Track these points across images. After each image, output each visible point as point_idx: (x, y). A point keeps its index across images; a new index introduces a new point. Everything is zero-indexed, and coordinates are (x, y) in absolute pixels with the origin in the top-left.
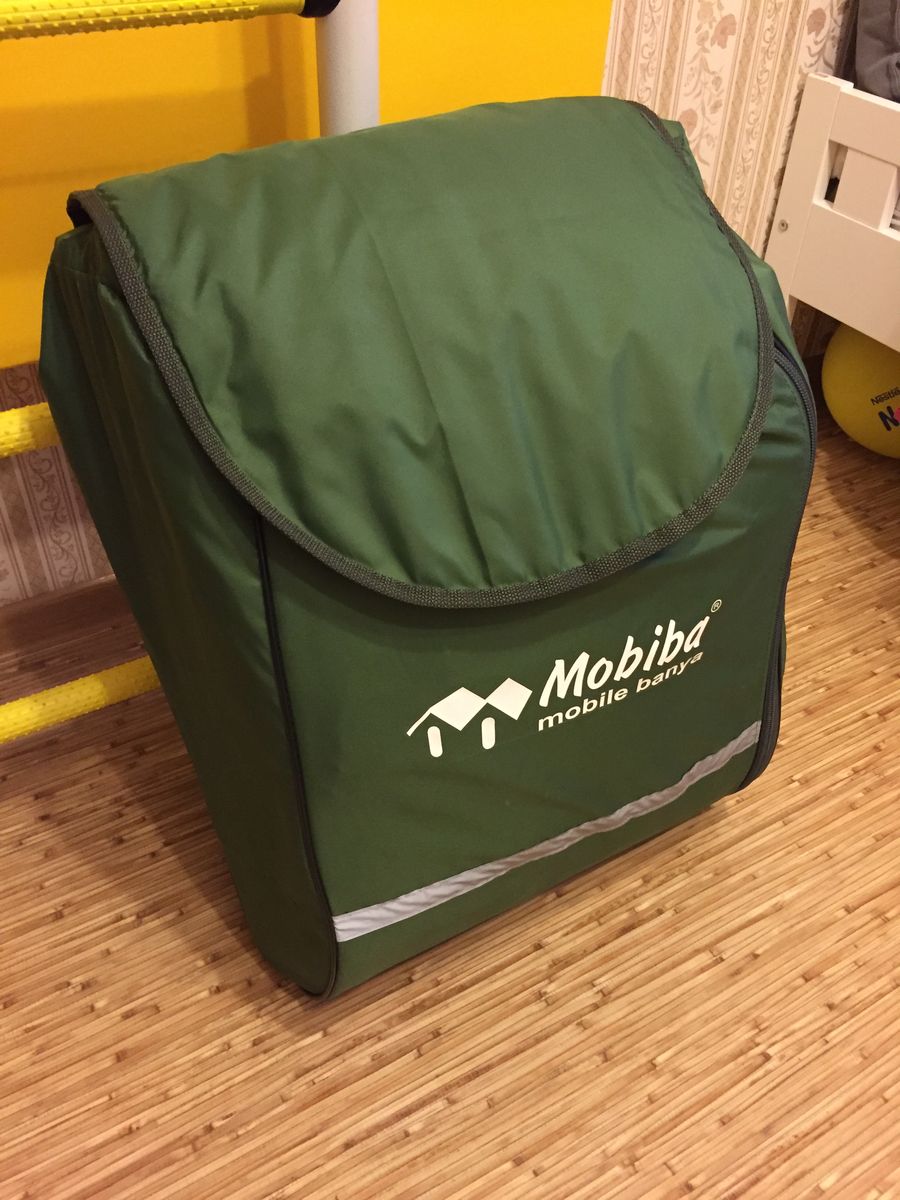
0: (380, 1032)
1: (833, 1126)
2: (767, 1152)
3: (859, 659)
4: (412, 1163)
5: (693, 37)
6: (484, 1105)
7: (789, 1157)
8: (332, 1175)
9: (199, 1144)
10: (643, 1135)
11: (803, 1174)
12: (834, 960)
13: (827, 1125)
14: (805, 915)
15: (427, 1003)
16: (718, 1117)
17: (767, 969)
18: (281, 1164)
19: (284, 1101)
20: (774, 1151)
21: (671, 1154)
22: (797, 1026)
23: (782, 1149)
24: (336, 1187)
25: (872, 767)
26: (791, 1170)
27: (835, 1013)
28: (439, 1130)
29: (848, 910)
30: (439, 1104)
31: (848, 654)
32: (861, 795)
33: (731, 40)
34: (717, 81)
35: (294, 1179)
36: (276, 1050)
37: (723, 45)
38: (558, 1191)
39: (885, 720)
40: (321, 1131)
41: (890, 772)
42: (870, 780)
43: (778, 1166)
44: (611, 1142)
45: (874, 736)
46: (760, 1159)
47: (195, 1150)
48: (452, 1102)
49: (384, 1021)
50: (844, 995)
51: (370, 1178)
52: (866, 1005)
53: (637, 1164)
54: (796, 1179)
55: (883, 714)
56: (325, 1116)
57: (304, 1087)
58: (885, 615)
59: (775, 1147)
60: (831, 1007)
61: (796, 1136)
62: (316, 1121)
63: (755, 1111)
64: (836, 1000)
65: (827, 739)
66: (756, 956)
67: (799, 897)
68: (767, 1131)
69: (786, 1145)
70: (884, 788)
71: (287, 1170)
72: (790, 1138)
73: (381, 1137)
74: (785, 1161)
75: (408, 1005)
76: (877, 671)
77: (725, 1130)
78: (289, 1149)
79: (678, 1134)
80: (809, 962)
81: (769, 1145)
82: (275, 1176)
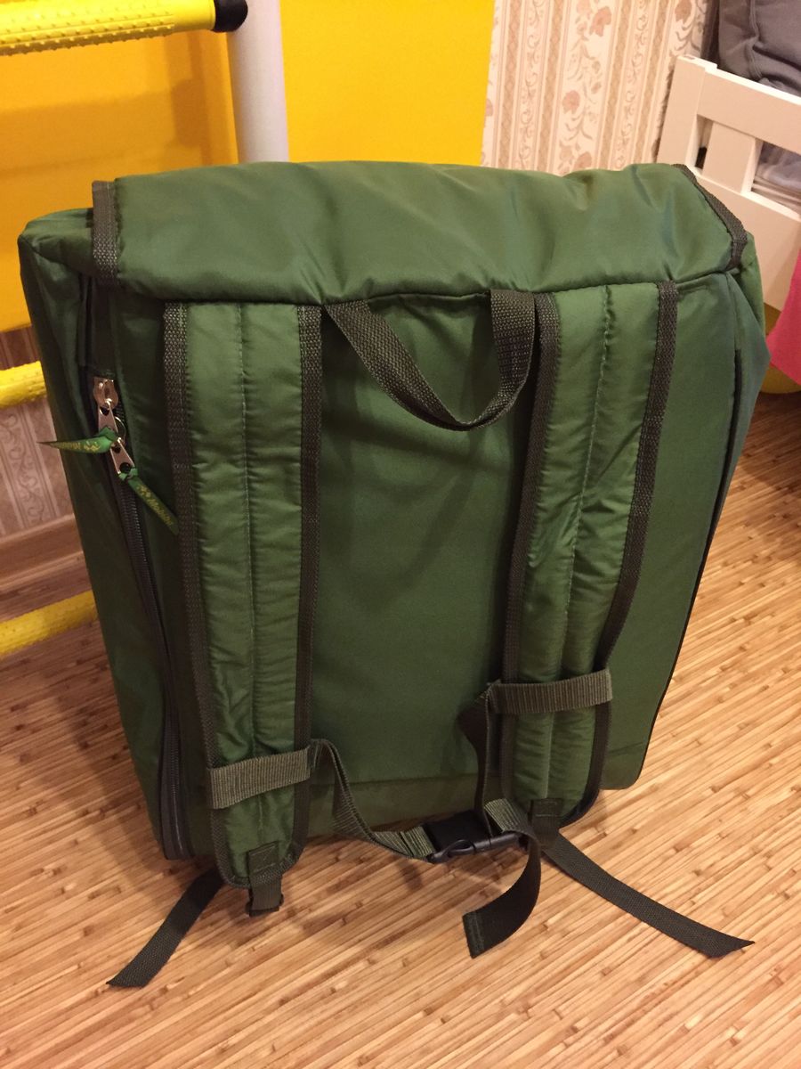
0: (310, 905)
1: (698, 974)
2: (642, 997)
3: (728, 571)
4: (338, 1015)
5: (573, 27)
6: (400, 964)
7: (660, 1002)
8: (269, 1028)
9: (155, 1004)
10: (535, 986)
11: (671, 1017)
12: (702, 832)
13: (693, 974)
14: (676, 795)
15: (351, 880)
16: (600, 969)
17: (643, 842)
18: (226, 1019)
19: (228, 965)
20: (647, 997)
21: (559, 1002)
22: (668, 890)
23: (654, 996)
24: (273, 1037)
25: (738, 665)
26: (662, 1013)
27: (702, 878)
28: (362, 986)
29: (715, 790)
30: (361, 965)
31: (719, 567)
32: (728, 689)
33: (608, 29)
34: (597, 65)
35: (237, 1031)
36: (222, 922)
37: (600, 34)
38: (462, 1036)
39: (750, 624)
40: (260, 990)
41: (754, 669)
42: (735, 676)
43: (650, 1010)
44: (508, 993)
45: (740, 638)
46: (635, 1004)
47: (152, 1009)
48: (372, 963)
49: (314, 895)
50: (710, 862)
51: (301, 1029)
52: (729, 870)
53: (530, 1011)
54: (666, 1020)
55: (748, 619)
56: (263, 978)
57: (246, 953)
58: (753, 533)
59: (648, 993)
60: (698, 873)
61: (666, 984)
62: (256, 981)
63: (630, 964)
64: (703, 867)
65: (699, 642)
66: (634, 831)
67: (674, 778)
68: (641, 980)
69: (657, 992)
70: (747, 684)
71: (231, 1023)
72: (661, 985)
73: (311, 993)
74: (657, 1005)
75: (335, 881)
76: (743, 581)
77: (606, 980)
78: (233, 1006)
79: (565, 985)
80: (680, 835)
81: (644, 992)
82: (220, 1029)
